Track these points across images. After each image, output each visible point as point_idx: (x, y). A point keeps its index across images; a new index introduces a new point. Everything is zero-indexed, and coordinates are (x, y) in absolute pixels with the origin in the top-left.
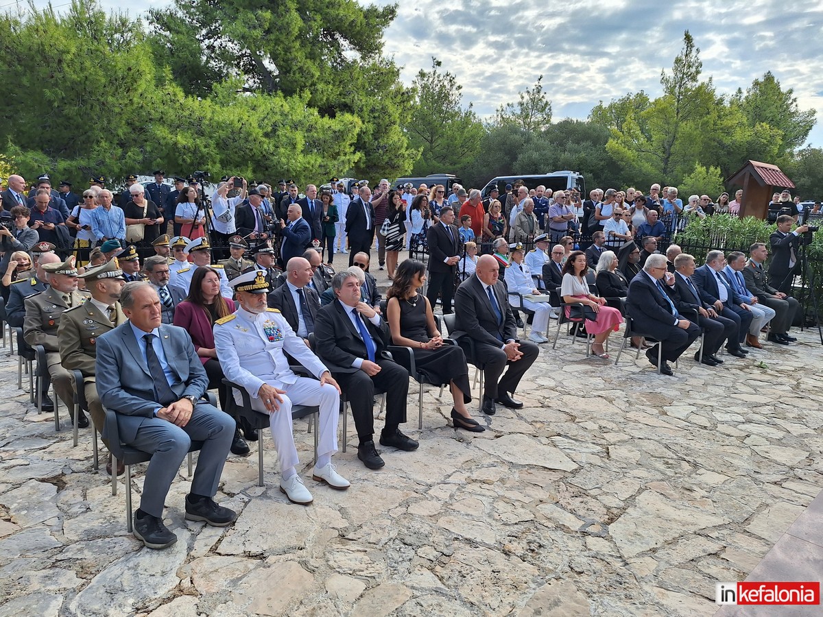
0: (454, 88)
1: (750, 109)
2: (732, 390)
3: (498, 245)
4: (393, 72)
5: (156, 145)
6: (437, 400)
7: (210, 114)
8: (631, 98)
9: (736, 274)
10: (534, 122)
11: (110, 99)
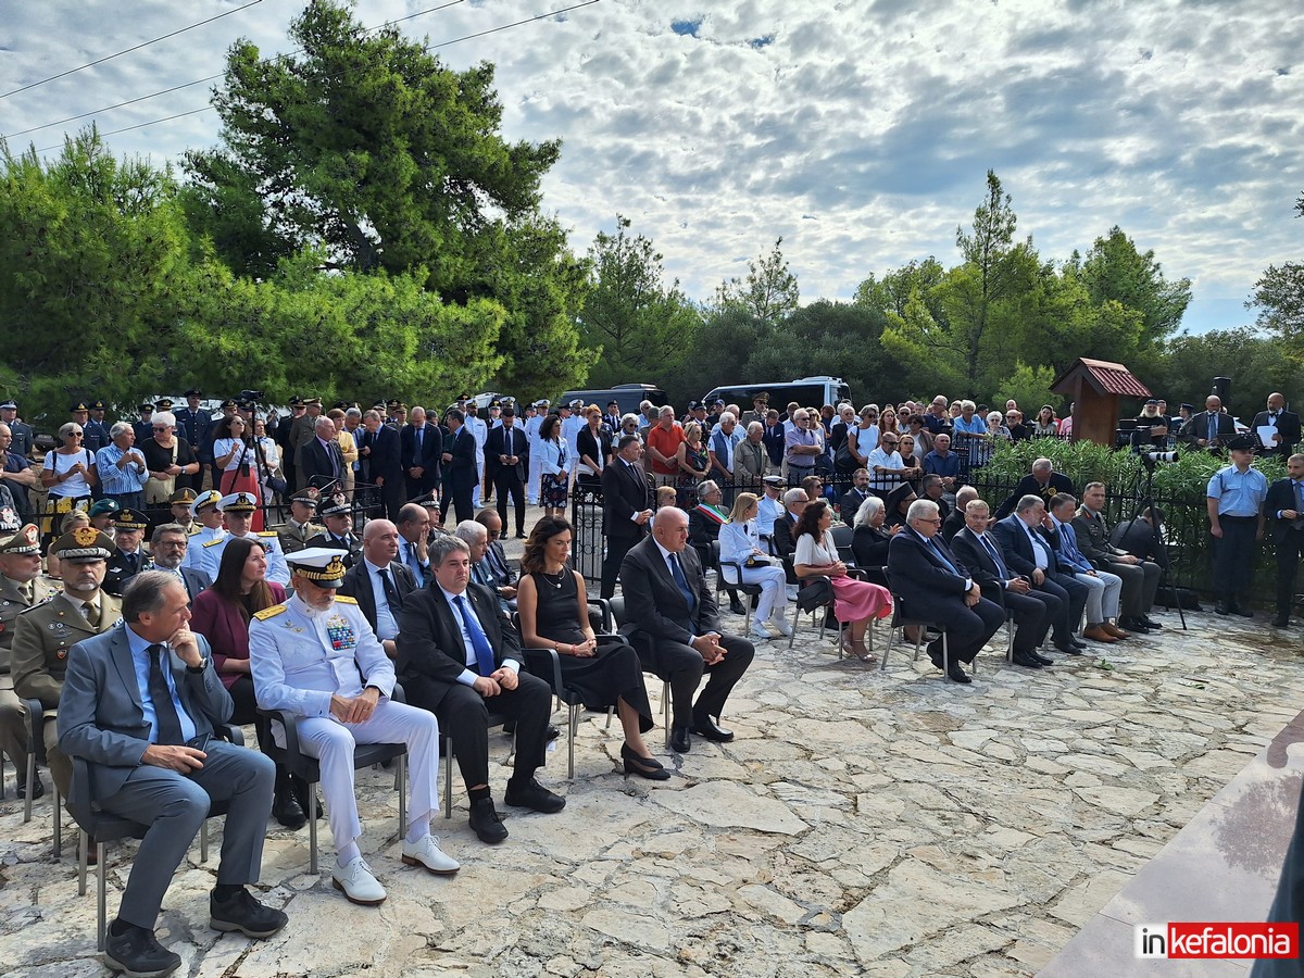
0: (651, 257)
1: (1093, 280)
2: (1057, 702)
3: (706, 491)
4: (556, 237)
5: (188, 352)
6: (603, 732)
7: (273, 304)
8: (916, 268)
9: (1062, 527)
10: (772, 305)
11: (117, 284)
